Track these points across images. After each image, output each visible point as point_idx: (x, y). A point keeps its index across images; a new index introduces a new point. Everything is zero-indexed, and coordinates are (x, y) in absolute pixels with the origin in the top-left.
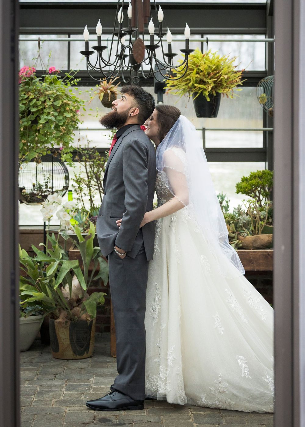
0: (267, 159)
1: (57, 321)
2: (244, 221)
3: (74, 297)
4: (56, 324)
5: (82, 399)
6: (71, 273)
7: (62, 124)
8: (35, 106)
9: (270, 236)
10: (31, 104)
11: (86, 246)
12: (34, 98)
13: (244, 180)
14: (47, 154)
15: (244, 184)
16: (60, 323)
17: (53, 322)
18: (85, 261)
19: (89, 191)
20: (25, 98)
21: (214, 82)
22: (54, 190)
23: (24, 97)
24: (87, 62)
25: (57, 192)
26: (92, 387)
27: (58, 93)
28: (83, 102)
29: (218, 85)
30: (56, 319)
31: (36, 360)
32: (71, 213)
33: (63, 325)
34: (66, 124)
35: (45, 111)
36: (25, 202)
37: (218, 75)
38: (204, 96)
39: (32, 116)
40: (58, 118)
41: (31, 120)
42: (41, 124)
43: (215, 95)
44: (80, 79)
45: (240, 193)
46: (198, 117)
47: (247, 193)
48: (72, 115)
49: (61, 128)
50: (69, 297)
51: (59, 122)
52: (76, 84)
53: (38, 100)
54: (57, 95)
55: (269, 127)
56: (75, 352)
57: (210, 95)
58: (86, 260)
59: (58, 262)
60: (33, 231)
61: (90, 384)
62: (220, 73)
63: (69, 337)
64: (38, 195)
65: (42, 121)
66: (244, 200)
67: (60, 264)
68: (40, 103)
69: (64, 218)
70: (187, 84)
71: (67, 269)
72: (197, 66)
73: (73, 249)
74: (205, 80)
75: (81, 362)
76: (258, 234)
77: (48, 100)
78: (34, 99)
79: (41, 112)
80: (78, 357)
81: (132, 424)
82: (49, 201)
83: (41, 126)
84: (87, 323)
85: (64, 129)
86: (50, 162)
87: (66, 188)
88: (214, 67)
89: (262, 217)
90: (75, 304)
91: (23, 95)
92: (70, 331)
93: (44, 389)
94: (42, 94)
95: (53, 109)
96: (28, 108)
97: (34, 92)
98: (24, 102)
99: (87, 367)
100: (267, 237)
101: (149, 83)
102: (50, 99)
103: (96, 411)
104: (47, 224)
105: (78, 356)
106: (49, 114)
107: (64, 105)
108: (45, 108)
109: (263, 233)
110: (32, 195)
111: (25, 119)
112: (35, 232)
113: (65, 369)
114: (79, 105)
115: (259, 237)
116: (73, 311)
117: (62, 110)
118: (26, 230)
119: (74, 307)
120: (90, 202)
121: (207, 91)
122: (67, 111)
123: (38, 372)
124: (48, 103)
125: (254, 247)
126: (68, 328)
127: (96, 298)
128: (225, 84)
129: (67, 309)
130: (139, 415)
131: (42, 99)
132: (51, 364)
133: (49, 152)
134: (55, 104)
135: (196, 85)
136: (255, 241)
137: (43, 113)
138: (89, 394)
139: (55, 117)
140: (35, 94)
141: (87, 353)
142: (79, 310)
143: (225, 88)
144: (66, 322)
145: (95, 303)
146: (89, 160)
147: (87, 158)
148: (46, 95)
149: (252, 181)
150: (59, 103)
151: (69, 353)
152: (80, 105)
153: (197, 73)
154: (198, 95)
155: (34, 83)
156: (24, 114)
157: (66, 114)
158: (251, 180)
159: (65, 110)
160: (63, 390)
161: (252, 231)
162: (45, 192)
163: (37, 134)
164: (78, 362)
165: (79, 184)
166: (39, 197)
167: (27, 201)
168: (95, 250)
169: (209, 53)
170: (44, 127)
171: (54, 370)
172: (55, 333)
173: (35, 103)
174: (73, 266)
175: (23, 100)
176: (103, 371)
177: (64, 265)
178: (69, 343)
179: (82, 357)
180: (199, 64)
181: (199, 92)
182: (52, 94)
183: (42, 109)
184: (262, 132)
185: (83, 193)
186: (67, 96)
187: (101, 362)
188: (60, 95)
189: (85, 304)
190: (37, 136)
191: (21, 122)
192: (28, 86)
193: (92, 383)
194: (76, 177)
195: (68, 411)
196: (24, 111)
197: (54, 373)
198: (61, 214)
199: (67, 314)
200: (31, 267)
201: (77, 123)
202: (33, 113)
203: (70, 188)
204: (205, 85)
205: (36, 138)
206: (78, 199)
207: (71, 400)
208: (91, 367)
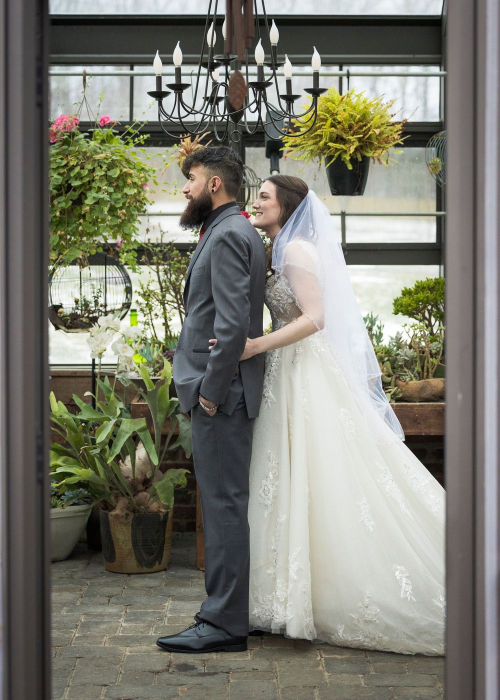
0: (443, 260)
1: (113, 513)
2: (406, 358)
3: (139, 476)
4: (110, 518)
5: (150, 634)
6: (135, 439)
7: (121, 205)
8: (78, 177)
9: (442, 381)
10: (72, 175)
11: (158, 397)
13: (406, 293)
14: (97, 253)
15: (406, 300)
16: (117, 516)
17: (107, 515)
18: (156, 420)
19: (162, 310)
20: (63, 164)
21: (360, 140)
22: (108, 309)
23: (61, 163)
24: (160, 109)
25: (113, 311)
26: (166, 616)
27: (114, 158)
28: (154, 171)
29: (366, 144)
30: (110, 511)
31: (80, 574)
32: (135, 346)
33: (122, 520)
34: (127, 205)
35: (93, 184)
36: (64, 328)
37: (364, 128)
38: (343, 162)
39: (73, 193)
40: (115, 196)
41: (72, 200)
42: (88, 205)
43: (360, 160)
44: (148, 135)
45: (400, 313)
46: (333, 194)
47: (411, 314)
48: (136, 191)
49: (119, 212)
50: (131, 476)
51: (115, 203)
52: (143, 143)
53: (82, 168)
54: (112, 160)
56: (140, 561)
57: (353, 160)
58: (158, 419)
59: (113, 421)
60: (75, 372)
61: (164, 611)
62: (369, 125)
63: (130, 538)
64: (83, 316)
65: (89, 201)
66: (406, 325)
67: (117, 425)
68: (87, 172)
69: (124, 352)
70: (316, 143)
71: (127, 433)
72: (332, 115)
73: (138, 402)
74: (344, 136)
75: (151, 577)
76: (427, 377)
77: (99, 168)
78: (76, 166)
79: (88, 186)
80: (145, 569)
81: (228, 673)
82: (100, 326)
83: (88, 208)
84: (159, 517)
85: (123, 214)
86: (102, 265)
87: (127, 306)
88: (358, 116)
89: (434, 351)
90: (141, 487)
91: (60, 161)
92: (133, 529)
93: (92, 619)
94: (88, 158)
95: (106, 183)
96: (68, 180)
97: (76, 156)
98: (61, 171)
99: (158, 585)
101: (258, 142)
102: (101, 167)
103: (172, 653)
104: (97, 362)
105: (145, 568)
106: (99, 189)
107: (124, 176)
108: (93, 180)
109: (435, 376)
110: (74, 316)
111: (62, 198)
112: (78, 375)
113: (124, 588)
114: (147, 176)
115: (428, 382)
116: (137, 498)
117: (121, 183)
118: (64, 371)
119: (138, 492)
120: (164, 327)
121: (349, 154)
122: (129, 185)
124: (99, 173)
125: (420, 398)
126: (130, 524)
127: (173, 477)
128: (376, 143)
129: (127, 494)
130: (240, 659)
131: (89, 167)
132: (102, 580)
133: (101, 250)
134: (109, 173)
135: (330, 144)
136: (423, 389)
137: (90, 189)
138: (162, 626)
139: (110, 194)
140: (78, 158)
141: (160, 564)
142: (146, 497)
143: (376, 149)
144: (127, 515)
145: (172, 485)
146: (163, 262)
147: (159, 259)
148: (95, 160)
149: (419, 295)
150: (115, 173)
151: (132, 563)
152: (149, 176)
153: (332, 125)
154: (334, 159)
155: (77, 141)
156: (61, 189)
157: (126, 190)
158: (417, 294)
159: (125, 184)
160: (120, 621)
161: (419, 373)
162: (94, 312)
163: (81, 221)
164: (145, 577)
165: (147, 300)
166: (84, 320)
167: (65, 326)
168: (172, 403)
169: (351, 94)
170: (91, 210)
171: (108, 590)
172: (109, 533)
173: (78, 173)
174: (137, 428)
175: (58, 167)
176: (184, 591)
177: (123, 427)
178: (131, 547)
179: (152, 570)
180: (335, 112)
181: (336, 155)
182: (105, 158)
183: (89, 182)
184: (435, 218)
185: (153, 313)
186: (128, 161)
187: (181, 578)
188: (117, 160)
189: (156, 487)
190: (80, 224)
191: (55, 202)
192: (67, 147)
193: (166, 610)
194: (142, 288)
195: (129, 654)
196: (60, 185)
197: (108, 595)
198: (120, 346)
199: (127, 502)
200: (72, 429)
201: (145, 204)
202: (75, 189)
203: (133, 306)
204: (344, 144)
205: (80, 228)
206: (146, 323)
207: (133, 636)
208: (166, 585)
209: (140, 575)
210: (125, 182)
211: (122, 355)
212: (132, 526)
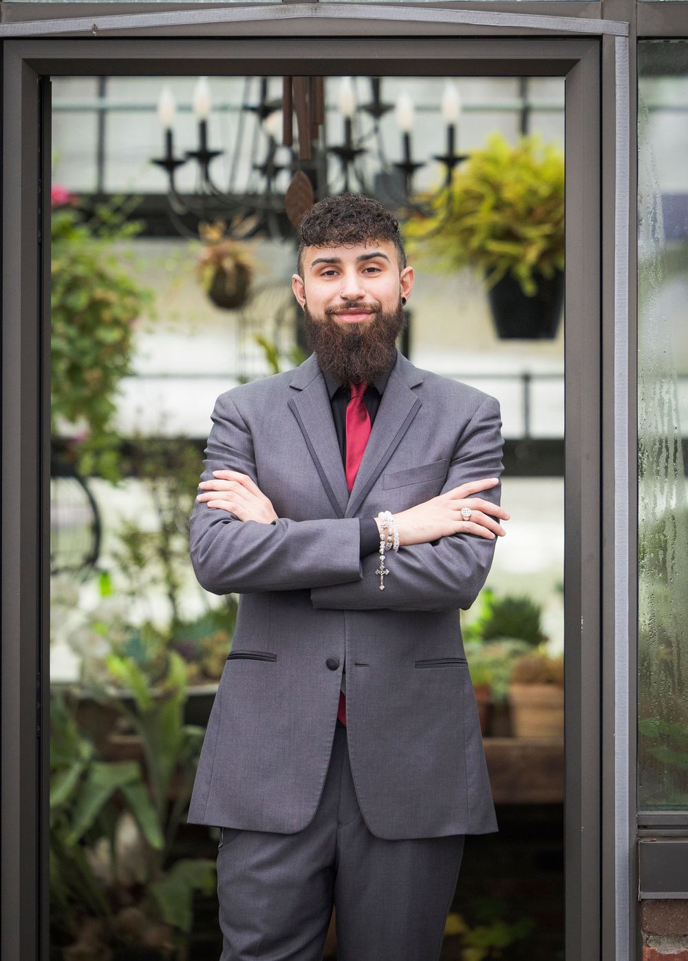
3: (123, 878)
7: (90, 360)
16: (81, 955)
18: (157, 768)
21: (547, 237)
34: (101, 361)
37: (555, 215)
38: (518, 281)
40: (80, 345)
43: (550, 275)
44: (143, 222)
46: (501, 339)
48: (117, 334)
50: (108, 877)
51: (81, 356)
54: (74, 278)
59: (76, 772)
67: (84, 776)
70: (465, 243)
71: (103, 790)
72: (494, 188)
74: (518, 229)
85: (94, 378)
88: (544, 192)
90: (126, 898)
95: (63, 319)
107: (96, 306)
114: (138, 305)
116: (119, 918)
117: (91, 320)
119: (122, 907)
121: (527, 263)
122: (103, 322)
127: (189, 876)
129: (102, 912)
134: (68, 301)
135: (491, 244)
142: (137, 917)
145: (187, 890)
146: (165, 473)
150: (80, 300)
153: (495, 209)
157: (101, 334)
159: (99, 322)
168: (188, 738)
174: (121, 780)
177: (94, 780)
186: (102, 277)
189: (157, 895)
199: (101, 927)
204: (515, 247)
210: (98, 318)
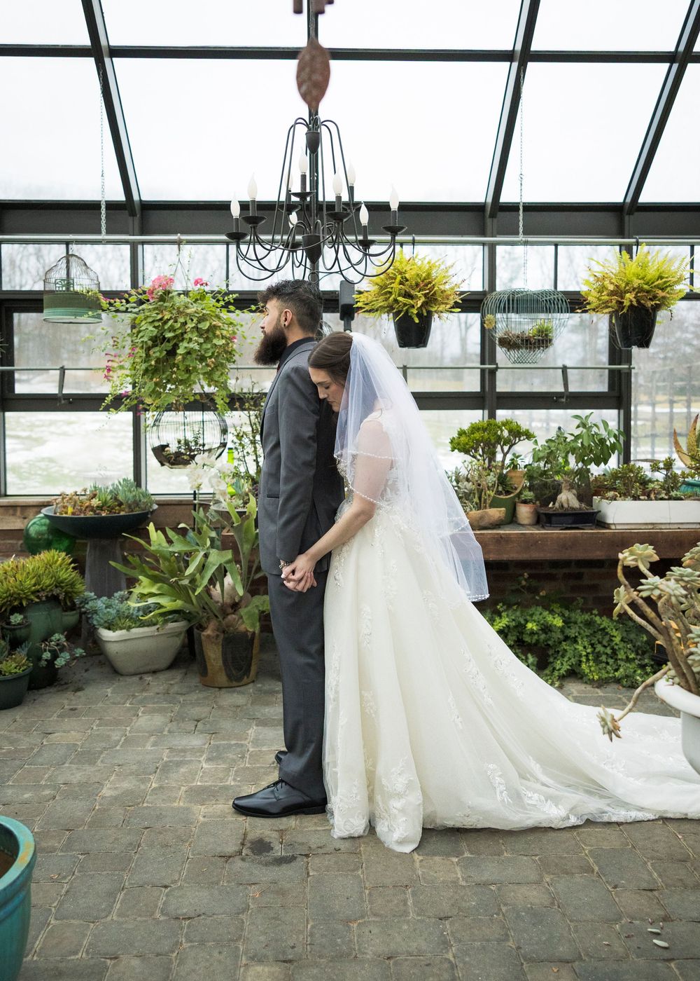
0: (487, 406)
1: (204, 633)
2: (466, 491)
3: (227, 600)
4: (203, 638)
5: (228, 783)
6: (222, 571)
7: (210, 354)
8: (172, 329)
9: (501, 511)
10: (166, 327)
11: (244, 530)
12: (171, 318)
13: (461, 433)
14: (195, 399)
15: (463, 439)
16: (208, 636)
17: (200, 635)
18: (242, 551)
19: (253, 449)
20: (158, 318)
21: (425, 295)
22: (206, 448)
23: (156, 317)
24: (237, 250)
25: (210, 450)
26: (248, 751)
27: (204, 312)
28: (242, 326)
29: (431, 299)
30: (203, 631)
31: (176, 688)
32: (227, 479)
33: (213, 640)
34: (216, 354)
35: (185, 336)
36: (168, 464)
37: (429, 286)
38: (411, 316)
39: (168, 344)
40: (205, 346)
41: (166, 350)
42: (180, 354)
43: (425, 314)
44: (237, 295)
45: (456, 451)
46: (400, 346)
47: (467, 452)
48: (224, 341)
49: (209, 360)
50: (221, 600)
51: (205, 352)
52: (232, 301)
53: (176, 322)
54: (203, 315)
55: (489, 364)
56: (230, 677)
57: (419, 315)
58: (245, 549)
59: (202, 553)
60: (181, 501)
61: (246, 742)
62: (434, 283)
63: (221, 657)
64: (186, 454)
65: (181, 351)
66: (465, 461)
67: (206, 556)
68: (179, 325)
69: (218, 486)
70: (387, 299)
71: (214, 565)
72: (401, 273)
73: (227, 532)
74: (412, 292)
75: (239, 693)
76: (485, 507)
77: (190, 321)
78: (169, 320)
79: (180, 338)
80: (235, 684)
81: (307, 856)
82: (197, 464)
83: (180, 357)
84: (247, 636)
85: (213, 362)
86: (200, 411)
87: (224, 445)
88: (424, 275)
89: (490, 485)
90: (230, 610)
91: (156, 315)
92: (223, 648)
93: (174, 757)
94: (182, 313)
95: (197, 334)
96: (163, 333)
97: (170, 311)
98: (157, 324)
99: (244, 703)
100: (498, 513)
101: (333, 308)
102: (192, 320)
103: (248, 818)
104: (197, 492)
105: (234, 682)
106: (191, 340)
107: (213, 328)
108: (186, 333)
109: (491, 506)
110: (178, 454)
111: (157, 349)
112: (183, 503)
113: (213, 708)
114: (235, 330)
115: (486, 513)
116: (226, 620)
117: (211, 335)
118: (172, 500)
119: (228, 615)
120: (255, 463)
121: (416, 308)
122: (218, 337)
123: (172, 715)
124: (190, 325)
125: (480, 526)
126: (221, 643)
127: (258, 604)
128: (440, 299)
129: (216, 616)
130: (321, 828)
131: (181, 320)
132: (194, 696)
133: (198, 397)
134: (200, 326)
135: (400, 299)
136: (482, 518)
137: (183, 340)
138: (242, 768)
139: (200, 344)
140: (172, 313)
141: (248, 677)
142: (235, 619)
143: (440, 305)
144: (217, 636)
145: (257, 611)
146: (253, 408)
147: (251, 405)
148: (187, 314)
149: (475, 435)
150: (205, 326)
151: (222, 678)
152: (237, 329)
153: (401, 283)
154: (402, 314)
155: (172, 298)
156: (157, 341)
157: (215, 341)
158: (473, 434)
159: (214, 336)
160: (202, 759)
161: (477, 504)
162: (194, 451)
163: (175, 369)
164: (234, 692)
165: (240, 440)
166: (185, 457)
167: (169, 462)
169: (416, 257)
170: (184, 359)
171: (197, 711)
172: (202, 650)
173: (171, 326)
174: (223, 560)
175: (153, 321)
176: (269, 712)
177: (211, 559)
178: (222, 664)
179: (241, 684)
180: (404, 271)
181: (404, 309)
182: (196, 312)
183: (182, 334)
184: (479, 370)
185: (245, 451)
187: (266, 692)
188: (207, 314)
189: (242, 614)
190: (175, 373)
191: (151, 352)
192: (162, 303)
193: (248, 741)
194: (236, 430)
195: (201, 819)
196: (156, 337)
197: (196, 718)
198: (214, 481)
199: (217, 624)
200: (166, 559)
201: (234, 356)
202: (169, 340)
203: (230, 445)
204: (412, 300)
205: (174, 376)
206: (239, 460)
207: (211, 786)
208: (252, 703)
209: (230, 689)
210: (214, 334)
211: (217, 488)
212: (223, 646)
